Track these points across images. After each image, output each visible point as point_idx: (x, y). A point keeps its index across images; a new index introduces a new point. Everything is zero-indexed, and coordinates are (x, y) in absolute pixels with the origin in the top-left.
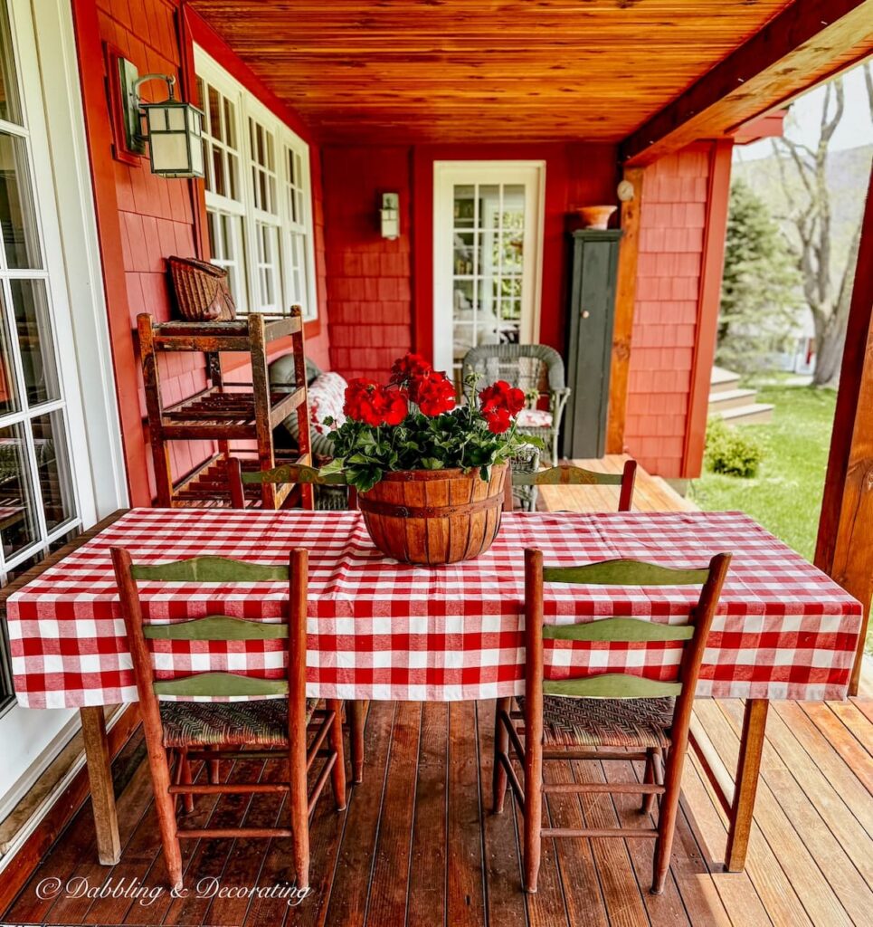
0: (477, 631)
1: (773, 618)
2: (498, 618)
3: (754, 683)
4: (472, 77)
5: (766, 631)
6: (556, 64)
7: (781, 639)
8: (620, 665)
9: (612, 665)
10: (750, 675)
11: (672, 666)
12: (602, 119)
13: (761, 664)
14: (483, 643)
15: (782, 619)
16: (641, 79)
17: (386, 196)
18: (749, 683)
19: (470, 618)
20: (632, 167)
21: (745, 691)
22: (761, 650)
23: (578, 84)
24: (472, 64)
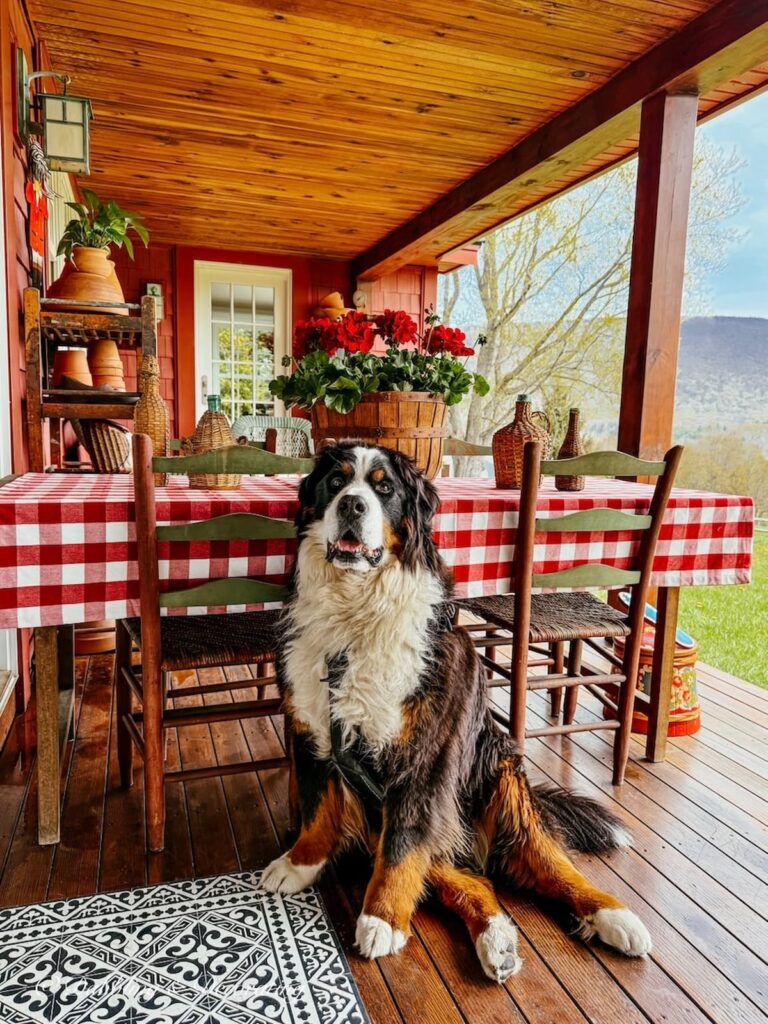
0: (468, 529)
1: (694, 510)
2: (486, 515)
3: (683, 572)
4: (265, 170)
5: (690, 522)
6: (341, 165)
7: (701, 530)
8: (583, 558)
9: (578, 558)
10: (679, 564)
11: (625, 558)
12: (351, 232)
13: (687, 554)
14: (473, 541)
15: (700, 511)
16: (400, 191)
17: (150, 286)
18: (678, 572)
19: (462, 515)
20: (364, 280)
21: (676, 580)
22: (688, 540)
23: (349, 190)
24: (274, 156)
